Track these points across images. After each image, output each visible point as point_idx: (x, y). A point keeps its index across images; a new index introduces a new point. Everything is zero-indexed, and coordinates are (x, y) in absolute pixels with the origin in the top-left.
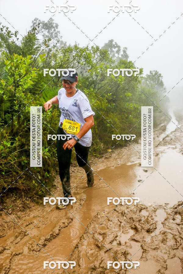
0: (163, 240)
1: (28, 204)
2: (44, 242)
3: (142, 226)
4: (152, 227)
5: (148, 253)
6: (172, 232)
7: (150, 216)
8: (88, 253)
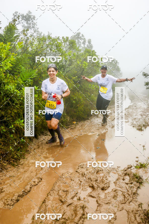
0: (114, 197)
1: (5, 166)
2: (17, 197)
3: (98, 185)
4: (106, 186)
5: (102, 207)
6: (121, 190)
7: (105, 176)
8: (53, 207)
